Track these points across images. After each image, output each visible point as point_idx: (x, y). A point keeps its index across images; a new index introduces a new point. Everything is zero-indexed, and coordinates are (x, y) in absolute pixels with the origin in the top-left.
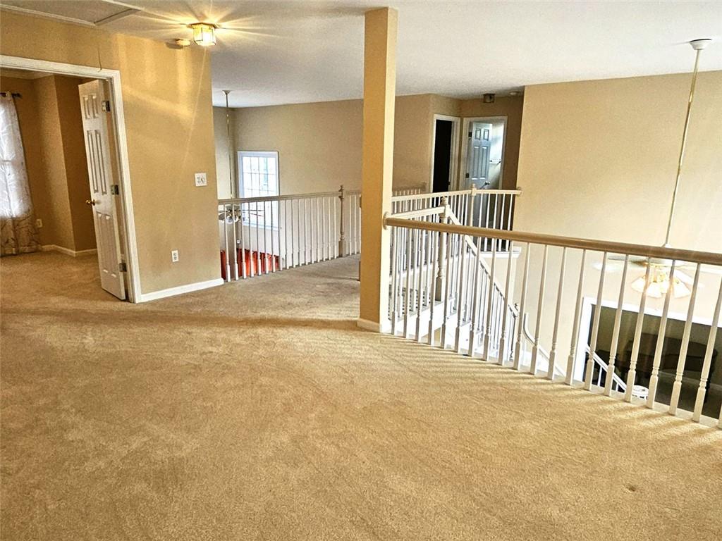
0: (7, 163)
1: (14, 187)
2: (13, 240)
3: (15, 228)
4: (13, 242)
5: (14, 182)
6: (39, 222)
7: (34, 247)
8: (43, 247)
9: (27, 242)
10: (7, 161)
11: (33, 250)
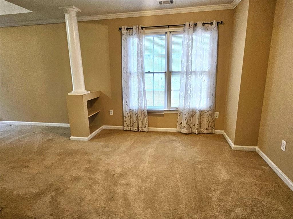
0: (204, 73)
1: (206, 89)
2: (198, 125)
3: (201, 116)
4: (197, 126)
5: (206, 87)
6: (217, 114)
7: (210, 130)
8: (216, 131)
9: (206, 127)
10: (205, 72)
11: (209, 132)
